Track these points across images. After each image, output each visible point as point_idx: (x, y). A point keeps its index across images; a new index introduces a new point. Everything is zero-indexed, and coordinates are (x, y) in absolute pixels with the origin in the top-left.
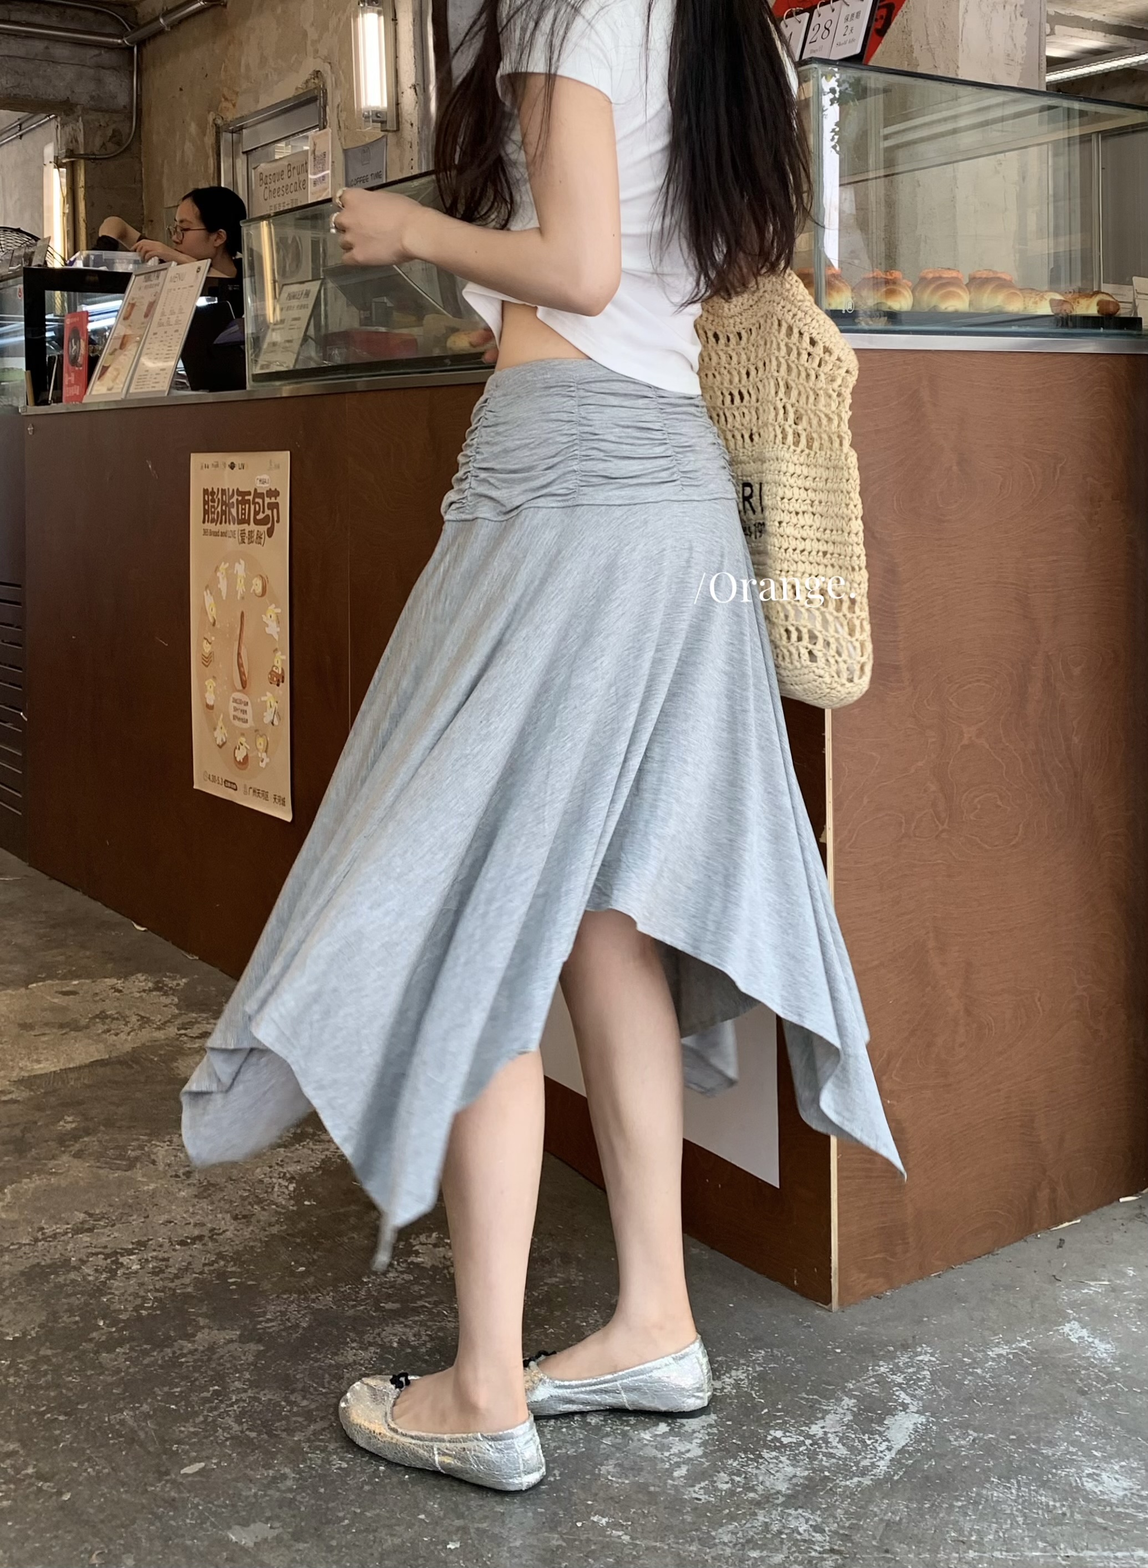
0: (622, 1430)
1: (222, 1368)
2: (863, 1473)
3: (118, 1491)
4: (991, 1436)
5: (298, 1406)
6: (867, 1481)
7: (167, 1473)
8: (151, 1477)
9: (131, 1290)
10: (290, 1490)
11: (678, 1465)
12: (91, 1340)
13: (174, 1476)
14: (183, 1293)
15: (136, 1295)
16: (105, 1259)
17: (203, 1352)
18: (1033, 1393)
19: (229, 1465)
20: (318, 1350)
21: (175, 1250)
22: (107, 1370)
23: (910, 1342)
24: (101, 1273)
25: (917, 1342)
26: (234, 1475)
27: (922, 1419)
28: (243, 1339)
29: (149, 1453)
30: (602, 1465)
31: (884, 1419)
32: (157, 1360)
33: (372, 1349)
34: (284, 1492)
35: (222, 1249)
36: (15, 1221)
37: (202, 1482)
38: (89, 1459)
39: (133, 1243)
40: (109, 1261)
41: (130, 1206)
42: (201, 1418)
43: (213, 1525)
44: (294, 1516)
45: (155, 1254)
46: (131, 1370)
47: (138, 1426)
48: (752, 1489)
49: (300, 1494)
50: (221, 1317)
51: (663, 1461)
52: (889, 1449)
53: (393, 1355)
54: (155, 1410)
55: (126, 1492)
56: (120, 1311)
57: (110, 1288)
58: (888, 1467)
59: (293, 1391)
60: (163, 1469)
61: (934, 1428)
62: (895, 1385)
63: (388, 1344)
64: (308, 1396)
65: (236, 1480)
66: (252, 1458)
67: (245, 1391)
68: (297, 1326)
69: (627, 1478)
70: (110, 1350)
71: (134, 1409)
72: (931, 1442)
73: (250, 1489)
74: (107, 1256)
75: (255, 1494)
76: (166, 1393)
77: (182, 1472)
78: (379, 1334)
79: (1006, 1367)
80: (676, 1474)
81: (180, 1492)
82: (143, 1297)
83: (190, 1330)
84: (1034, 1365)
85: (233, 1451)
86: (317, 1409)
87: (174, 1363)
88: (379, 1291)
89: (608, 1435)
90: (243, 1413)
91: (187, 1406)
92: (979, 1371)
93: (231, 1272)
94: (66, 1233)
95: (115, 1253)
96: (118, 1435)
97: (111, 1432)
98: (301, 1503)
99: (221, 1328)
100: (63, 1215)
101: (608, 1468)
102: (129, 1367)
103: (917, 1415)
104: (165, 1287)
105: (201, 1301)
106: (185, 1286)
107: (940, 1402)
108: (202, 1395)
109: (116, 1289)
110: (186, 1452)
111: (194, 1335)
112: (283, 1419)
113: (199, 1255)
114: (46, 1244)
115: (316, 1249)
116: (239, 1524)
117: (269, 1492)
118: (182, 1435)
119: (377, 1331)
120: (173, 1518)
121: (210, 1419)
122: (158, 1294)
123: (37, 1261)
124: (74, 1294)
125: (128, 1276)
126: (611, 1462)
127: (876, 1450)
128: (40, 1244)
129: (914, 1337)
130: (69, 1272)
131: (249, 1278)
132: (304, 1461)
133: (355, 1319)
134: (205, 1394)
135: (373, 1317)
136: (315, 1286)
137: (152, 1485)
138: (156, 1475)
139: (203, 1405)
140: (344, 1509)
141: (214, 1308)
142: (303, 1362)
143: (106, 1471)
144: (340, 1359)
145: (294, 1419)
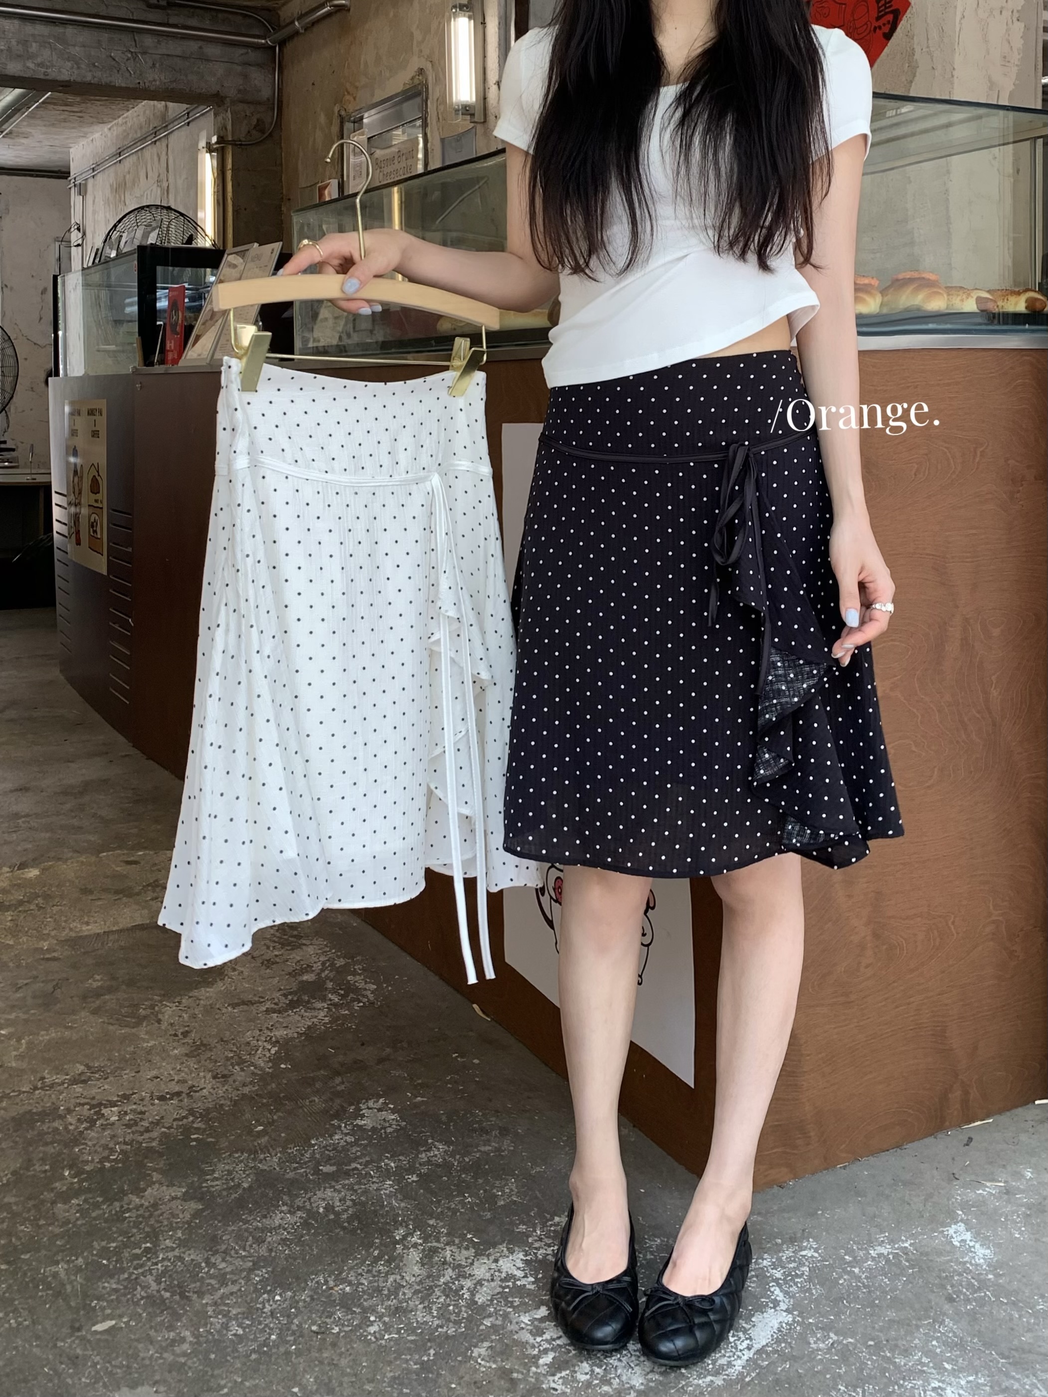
0: (505, 1311)
1: (157, 1225)
2: (717, 1373)
3: (31, 1345)
4: (850, 1340)
5: (215, 1268)
6: (719, 1381)
7: (79, 1329)
8: (65, 1331)
9: (103, 1142)
10: (184, 1354)
11: (546, 1351)
12: (52, 1190)
13: (84, 1333)
14: (147, 1147)
15: (105, 1147)
16: (90, 1110)
17: (147, 1208)
18: (903, 1297)
19: (136, 1325)
20: (251, 1212)
21: (153, 1104)
22: (57, 1220)
23: (799, 1235)
24: (82, 1123)
25: (805, 1235)
26: (137, 1336)
27: (790, 1318)
28: (186, 1198)
29: (70, 1307)
30: (475, 1347)
31: (753, 1315)
32: (104, 1213)
33: (299, 1213)
34: (178, 1356)
35: (195, 1106)
36: (23, 1070)
37: (107, 1340)
38: (13, 1312)
39: (118, 1096)
40: (92, 1112)
41: (126, 1061)
42: (126, 1276)
43: (105, 1386)
44: (180, 1381)
45: (134, 1107)
46: (79, 1222)
47: (68, 1279)
48: (609, 1383)
49: (192, 1359)
50: (172, 1174)
51: (533, 1347)
52: (749, 1348)
53: (317, 1221)
54: (87, 1264)
55: (37, 1346)
56: (87, 1162)
57: (84, 1139)
58: (743, 1367)
59: (216, 1252)
60: (77, 1325)
61: (798, 1328)
62: (773, 1281)
63: (315, 1209)
64: (228, 1258)
65: (138, 1340)
66: (159, 1319)
67: (173, 1249)
68: (239, 1185)
69: (495, 1362)
70: (66, 1201)
71: (68, 1262)
72: (790, 1343)
73: (149, 1351)
74: (92, 1107)
75: (152, 1355)
76: (103, 1247)
77: (94, 1328)
78: (309, 1199)
79: (883, 1268)
80: (541, 1361)
81: (85, 1349)
82: (112, 1149)
83: (142, 1184)
84: (912, 1267)
85: (144, 1311)
86: (232, 1272)
87: (119, 1217)
88: (322, 1154)
89: (490, 1316)
90: (164, 1273)
91: (117, 1261)
92: (856, 1270)
93: (196, 1128)
94: (63, 1083)
95: (100, 1104)
96: (48, 1287)
97: (43, 1285)
98: (190, 1368)
99: (171, 1185)
100: (65, 1067)
101: (481, 1351)
102: (77, 1219)
103: (785, 1314)
104: (133, 1140)
105: (161, 1155)
106: (154, 1139)
107: (811, 1302)
108: (134, 1251)
109: (90, 1140)
110: (103, 1309)
111: (145, 1190)
112: (198, 1280)
113: (172, 1110)
114: (43, 1093)
115: (278, 1110)
116: (128, 1386)
117: (165, 1355)
118: (104, 1291)
119: (308, 1196)
120: (71, 1376)
121: (134, 1276)
122: (124, 1147)
123: (30, 1108)
124: (52, 1143)
125: (104, 1127)
126: (486, 1344)
127: (736, 1348)
128: (37, 1092)
129: (803, 1231)
130: (54, 1120)
131: (210, 1136)
132: (205, 1325)
133: (293, 1182)
134: (138, 1251)
135: (309, 1181)
136: (266, 1147)
137: (63, 1340)
138: (69, 1331)
139: (131, 1261)
140: (227, 1377)
141: (170, 1164)
142: (233, 1224)
143: (27, 1323)
144: (267, 1221)
145: (208, 1281)
